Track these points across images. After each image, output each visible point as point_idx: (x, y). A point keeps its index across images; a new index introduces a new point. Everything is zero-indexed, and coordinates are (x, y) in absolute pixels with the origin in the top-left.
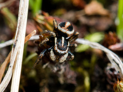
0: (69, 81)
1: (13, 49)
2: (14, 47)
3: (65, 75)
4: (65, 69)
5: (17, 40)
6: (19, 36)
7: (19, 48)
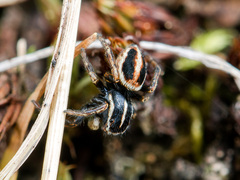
0: (161, 130)
1: (50, 69)
2: (53, 66)
3: (152, 118)
4: (154, 106)
5: (59, 53)
6: (64, 44)
7: (64, 67)
